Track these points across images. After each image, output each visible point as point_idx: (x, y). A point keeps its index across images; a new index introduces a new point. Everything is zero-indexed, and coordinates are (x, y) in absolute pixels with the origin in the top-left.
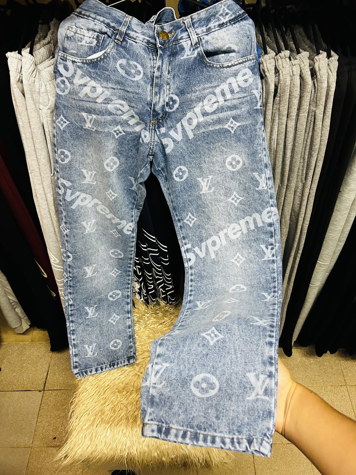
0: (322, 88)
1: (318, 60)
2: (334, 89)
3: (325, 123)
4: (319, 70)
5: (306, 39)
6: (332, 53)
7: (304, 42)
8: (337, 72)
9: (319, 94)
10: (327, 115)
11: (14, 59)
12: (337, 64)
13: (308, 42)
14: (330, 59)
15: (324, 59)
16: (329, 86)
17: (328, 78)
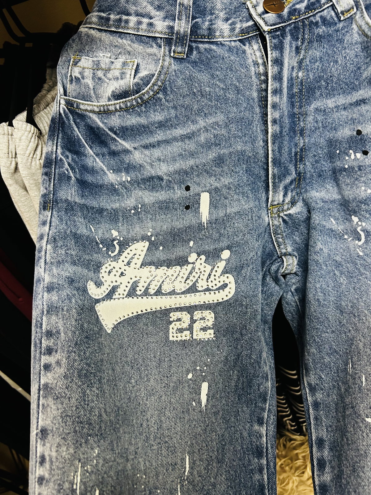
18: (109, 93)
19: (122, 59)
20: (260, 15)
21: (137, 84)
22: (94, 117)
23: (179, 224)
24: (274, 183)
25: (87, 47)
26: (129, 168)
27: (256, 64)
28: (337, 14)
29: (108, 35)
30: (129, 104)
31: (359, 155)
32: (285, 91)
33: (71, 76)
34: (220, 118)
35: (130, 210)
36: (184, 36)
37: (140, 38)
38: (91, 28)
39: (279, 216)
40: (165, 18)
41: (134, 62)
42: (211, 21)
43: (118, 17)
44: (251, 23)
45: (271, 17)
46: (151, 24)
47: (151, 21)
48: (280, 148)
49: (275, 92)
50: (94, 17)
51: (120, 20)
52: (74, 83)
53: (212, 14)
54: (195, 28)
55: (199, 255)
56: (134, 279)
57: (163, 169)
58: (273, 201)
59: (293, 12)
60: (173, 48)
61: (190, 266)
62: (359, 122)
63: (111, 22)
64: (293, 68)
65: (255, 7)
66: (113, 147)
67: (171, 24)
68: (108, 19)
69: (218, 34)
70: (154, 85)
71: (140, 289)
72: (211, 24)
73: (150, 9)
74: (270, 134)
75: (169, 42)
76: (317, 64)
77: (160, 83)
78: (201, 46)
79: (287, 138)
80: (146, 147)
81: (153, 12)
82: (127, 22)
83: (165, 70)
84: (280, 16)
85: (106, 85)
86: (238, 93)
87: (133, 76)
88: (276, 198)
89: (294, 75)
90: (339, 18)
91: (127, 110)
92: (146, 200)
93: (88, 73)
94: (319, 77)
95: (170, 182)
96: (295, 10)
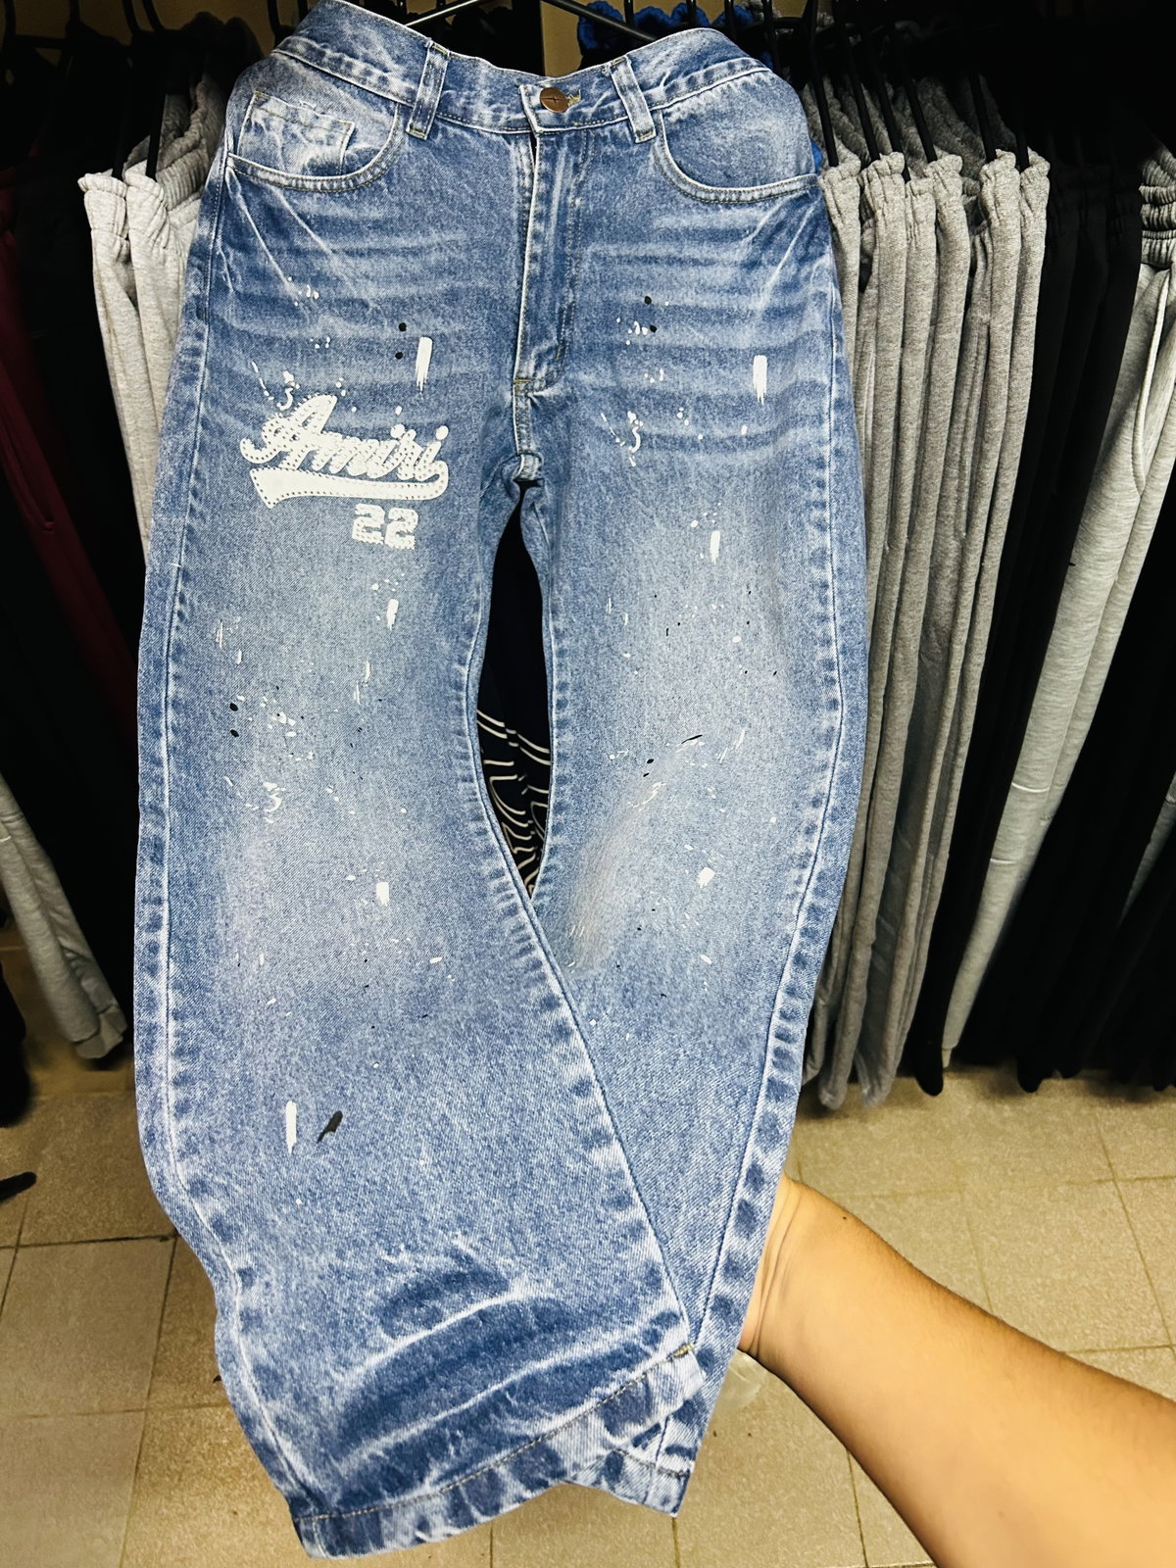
0: (1005, 256)
1: (990, 174)
2: (1041, 258)
3: (1018, 357)
4: (997, 203)
5: (953, 119)
6: (1032, 155)
7: (949, 126)
8: (1048, 208)
9: (998, 274)
10: (1023, 333)
11: (105, 193)
12: (1046, 185)
13: (961, 127)
14: (1027, 171)
15: (1008, 171)
16: (1025, 251)
17: (1023, 227)
18: (305, 160)
19: (331, 116)
20: (534, 109)
21: (350, 158)
22: (278, 192)
23: (383, 379)
24: (524, 345)
25: (280, 84)
26: (318, 279)
27: (520, 173)
28: (631, 132)
29: (318, 76)
30: (335, 185)
31: (645, 330)
32: (554, 219)
33: (249, 120)
34: (461, 236)
35: (314, 343)
36: (429, 109)
37: (363, 94)
38: (292, 58)
39: (526, 396)
40: (405, 77)
41: (350, 125)
42: (468, 98)
43: (338, 55)
44: (520, 116)
45: (547, 114)
46: (384, 80)
47: (385, 75)
48: (538, 298)
49: (539, 217)
50: (301, 43)
51: (340, 60)
52: (252, 133)
53: (471, 89)
54: (445, 103)
55: (407, 428)
56: (310, 449)
57: (370, 292)
58: (519, 372)
59: (576, 116)
60: (411, 121)
61: (392, 444)
62: (648, 286)
63: (325, 60)
64: (568, 191)
65: (529, 95)
66: (298, 242)
67: (413, 87)
68: (322, 54)
69: (475, 118)
70: (375, 165)
71: (317, 465)
72: (469, 103)
73: (386, 59)
74: (526, 274)
75: (405, 111)
76: (600, 193)
77: (384, 165)
78: (450, 128)
79: (549, 285)
80: (350, 253)
81: (390, 64)
82: (349, 66)
83: (395, 148)
84: (558, 117)
85: (302, 148)
86: (491, 208)
87: (345, 145)
88: (525, 369)
89: (570, 200)
90: (633, 139)
91: (331, 193)
92: (340, 333)
93: (277, 124)
94: (601, 210)
95: (378, 312)
96: (580, 113)
